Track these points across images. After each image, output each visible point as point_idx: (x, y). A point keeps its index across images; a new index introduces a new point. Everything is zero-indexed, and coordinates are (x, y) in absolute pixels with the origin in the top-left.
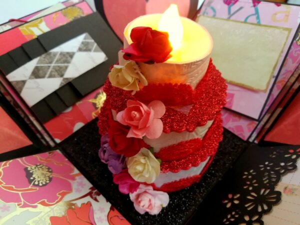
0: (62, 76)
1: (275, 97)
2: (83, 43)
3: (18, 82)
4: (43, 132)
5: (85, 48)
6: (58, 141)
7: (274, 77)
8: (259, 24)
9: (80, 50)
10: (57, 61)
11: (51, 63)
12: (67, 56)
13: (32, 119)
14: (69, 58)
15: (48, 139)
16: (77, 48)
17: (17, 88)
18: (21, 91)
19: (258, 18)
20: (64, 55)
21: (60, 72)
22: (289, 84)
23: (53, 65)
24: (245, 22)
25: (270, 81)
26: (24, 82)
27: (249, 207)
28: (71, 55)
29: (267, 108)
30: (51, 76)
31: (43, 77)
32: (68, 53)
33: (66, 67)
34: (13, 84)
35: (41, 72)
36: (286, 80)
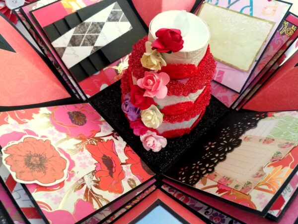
0: (93, 44)
1: (255, 76)
3: (60, 48)
4: (77, 88)
5: (113, 18)
6: (89, 96)
7: (256, 61)
8: (251, 16)
10: (89, 31)
11: (84, 32)
12: (98, 26)
13: (70, 78)
14: (99, 28)
15: (81, 94)
16: (107, 18)
17: (59, 53)
18: (62, 56)
19: (251, 10)
20: (95, 25)
21: (91, 41)
22: (269, 66)
23: (86, 34)
24: (241, 12)
25: (252, 64)
26: (64, 49)
28: (101, 25)
29: (248, 84)
30: (84, 45)
31: (78, 45)
32: (98, 23)
33: (97, 37)
34: (56, 50)
35: (76, 41)
36: (266, 63)
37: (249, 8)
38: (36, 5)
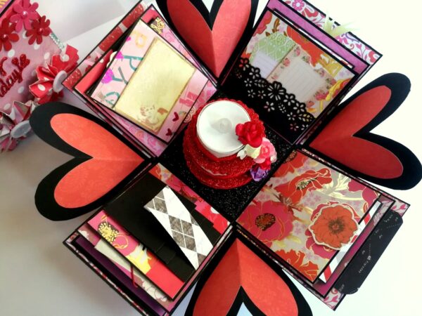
0: (190, 225)
2: (158, 210)
3: (199, 259)
5: (162, 207)
6: (229, 223)
8: (142, 59)
9: (165, 211)
10: (179, 231)
11: (182, 236)
12: (173, 222)
14: (175, 220)
15: (228, 231)
16: (164, 214)
17: (202, 260)
19: (135, 58)
20: (173, 225)
21: (188, 227)
23: (183, 234)
24: (136, 70)
26: (199, 255)
27: (278, 98)
28: (172, 219)
30: (192, 234)
31: (194, 240)
32: (171, 222)
33: (183, 222)
34: (200, 263)
35: (190, 243)
37: (133, 60)
38: (160, 299)
